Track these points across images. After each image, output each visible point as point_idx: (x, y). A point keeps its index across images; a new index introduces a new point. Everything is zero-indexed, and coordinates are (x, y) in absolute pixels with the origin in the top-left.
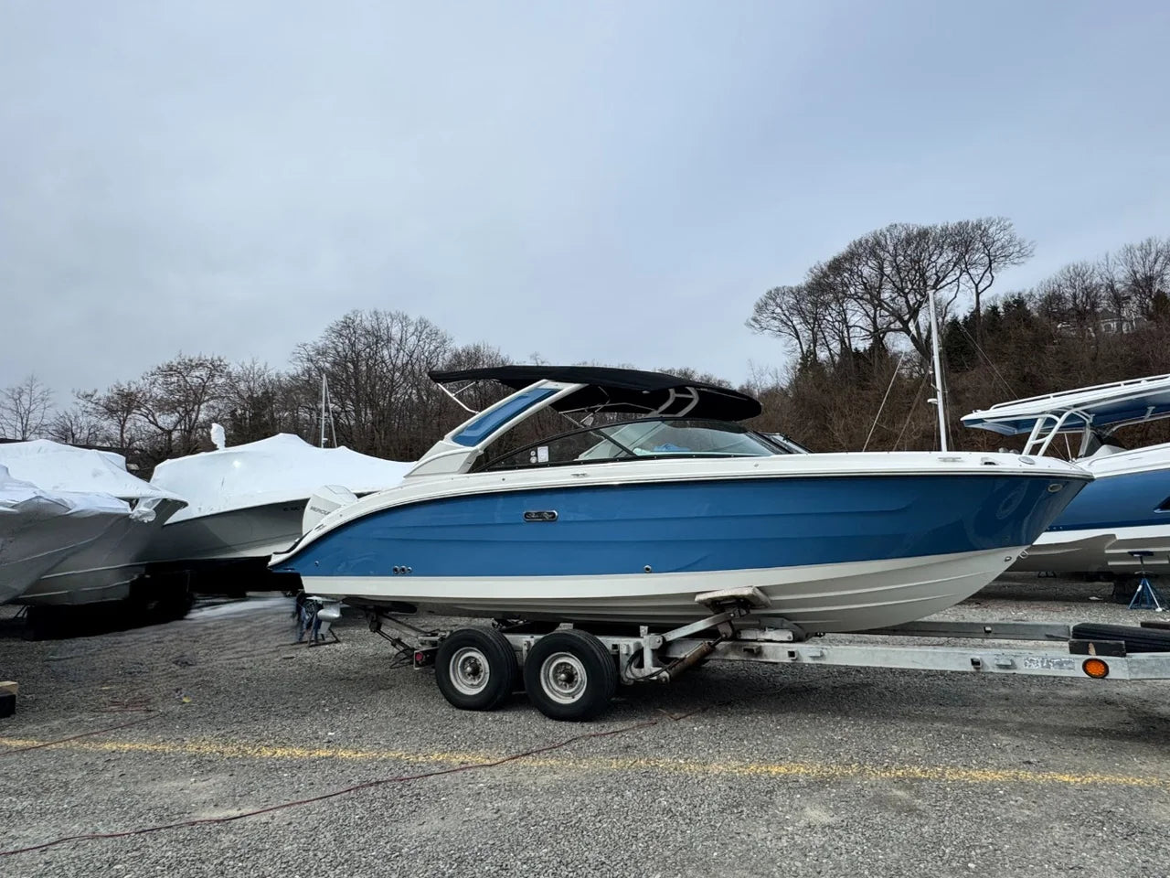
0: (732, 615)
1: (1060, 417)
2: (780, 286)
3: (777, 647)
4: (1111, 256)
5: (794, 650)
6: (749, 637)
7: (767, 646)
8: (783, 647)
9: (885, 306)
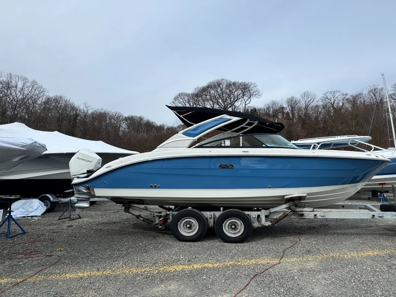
0: (297, 203)
1: (319, 145)
2: (183, 92)
3: (309, 213)
4: (283, 100)
5: (316, 214)
6: (298, 210)
7: (305, 213)
8: (311, 213)
9: (220, 104)
